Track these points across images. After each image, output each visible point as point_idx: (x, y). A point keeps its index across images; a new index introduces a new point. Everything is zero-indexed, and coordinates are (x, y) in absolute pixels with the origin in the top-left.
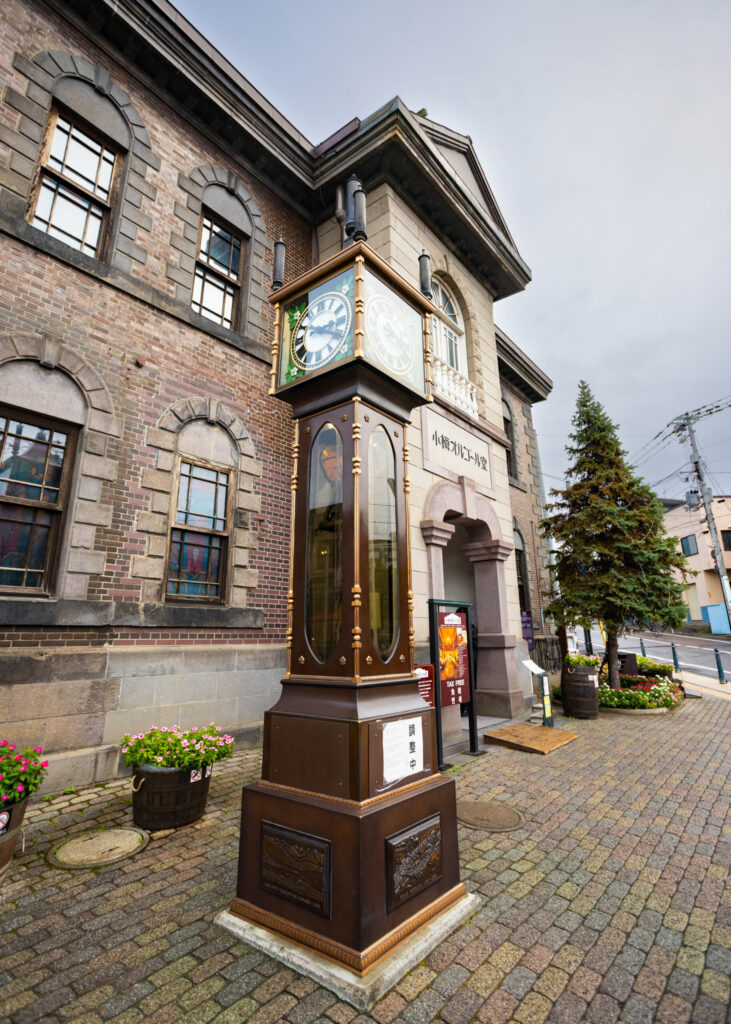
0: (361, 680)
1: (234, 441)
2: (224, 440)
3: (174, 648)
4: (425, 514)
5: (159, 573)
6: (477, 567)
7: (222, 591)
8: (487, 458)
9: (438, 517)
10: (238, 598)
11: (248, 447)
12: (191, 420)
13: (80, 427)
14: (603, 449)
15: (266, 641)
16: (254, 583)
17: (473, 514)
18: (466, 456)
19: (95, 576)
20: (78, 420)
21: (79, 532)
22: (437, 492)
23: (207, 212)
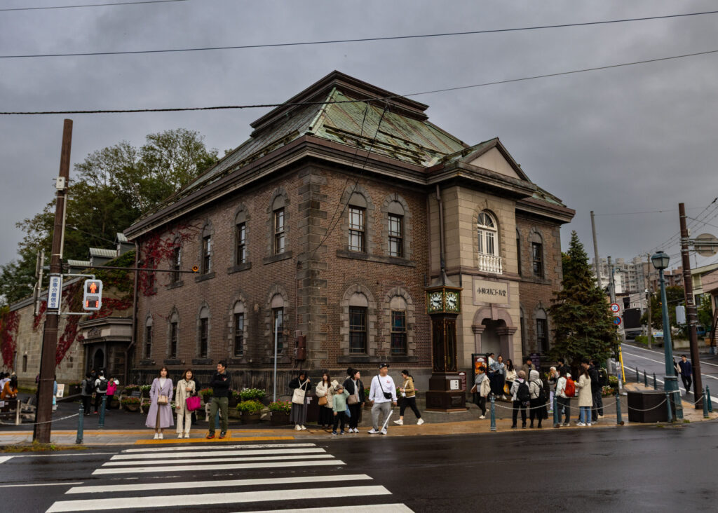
0: (446, 373)
1: (405, 300)
2: (402, 301)
3: (395, 368)
4: (473, 322)
5: (389, 347)
6: (501, 337)
7: (406, 351)
8: (506, 291)
9: (479, 322)
10: (411, 353)
11: (410, 301)
12: (393, 297)
13: (366, 308)
14: (579, 272)
15: (420, 366)
16: (415, 348)
17: (495, 318)
18: (494, 293)
19: (375, 349)
20: (366, 306)
21: (371, 339)
22: (479, 313)
23: (391, 215)
